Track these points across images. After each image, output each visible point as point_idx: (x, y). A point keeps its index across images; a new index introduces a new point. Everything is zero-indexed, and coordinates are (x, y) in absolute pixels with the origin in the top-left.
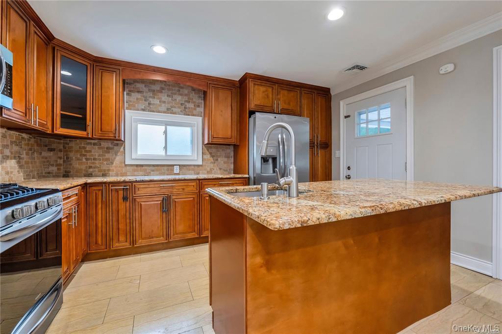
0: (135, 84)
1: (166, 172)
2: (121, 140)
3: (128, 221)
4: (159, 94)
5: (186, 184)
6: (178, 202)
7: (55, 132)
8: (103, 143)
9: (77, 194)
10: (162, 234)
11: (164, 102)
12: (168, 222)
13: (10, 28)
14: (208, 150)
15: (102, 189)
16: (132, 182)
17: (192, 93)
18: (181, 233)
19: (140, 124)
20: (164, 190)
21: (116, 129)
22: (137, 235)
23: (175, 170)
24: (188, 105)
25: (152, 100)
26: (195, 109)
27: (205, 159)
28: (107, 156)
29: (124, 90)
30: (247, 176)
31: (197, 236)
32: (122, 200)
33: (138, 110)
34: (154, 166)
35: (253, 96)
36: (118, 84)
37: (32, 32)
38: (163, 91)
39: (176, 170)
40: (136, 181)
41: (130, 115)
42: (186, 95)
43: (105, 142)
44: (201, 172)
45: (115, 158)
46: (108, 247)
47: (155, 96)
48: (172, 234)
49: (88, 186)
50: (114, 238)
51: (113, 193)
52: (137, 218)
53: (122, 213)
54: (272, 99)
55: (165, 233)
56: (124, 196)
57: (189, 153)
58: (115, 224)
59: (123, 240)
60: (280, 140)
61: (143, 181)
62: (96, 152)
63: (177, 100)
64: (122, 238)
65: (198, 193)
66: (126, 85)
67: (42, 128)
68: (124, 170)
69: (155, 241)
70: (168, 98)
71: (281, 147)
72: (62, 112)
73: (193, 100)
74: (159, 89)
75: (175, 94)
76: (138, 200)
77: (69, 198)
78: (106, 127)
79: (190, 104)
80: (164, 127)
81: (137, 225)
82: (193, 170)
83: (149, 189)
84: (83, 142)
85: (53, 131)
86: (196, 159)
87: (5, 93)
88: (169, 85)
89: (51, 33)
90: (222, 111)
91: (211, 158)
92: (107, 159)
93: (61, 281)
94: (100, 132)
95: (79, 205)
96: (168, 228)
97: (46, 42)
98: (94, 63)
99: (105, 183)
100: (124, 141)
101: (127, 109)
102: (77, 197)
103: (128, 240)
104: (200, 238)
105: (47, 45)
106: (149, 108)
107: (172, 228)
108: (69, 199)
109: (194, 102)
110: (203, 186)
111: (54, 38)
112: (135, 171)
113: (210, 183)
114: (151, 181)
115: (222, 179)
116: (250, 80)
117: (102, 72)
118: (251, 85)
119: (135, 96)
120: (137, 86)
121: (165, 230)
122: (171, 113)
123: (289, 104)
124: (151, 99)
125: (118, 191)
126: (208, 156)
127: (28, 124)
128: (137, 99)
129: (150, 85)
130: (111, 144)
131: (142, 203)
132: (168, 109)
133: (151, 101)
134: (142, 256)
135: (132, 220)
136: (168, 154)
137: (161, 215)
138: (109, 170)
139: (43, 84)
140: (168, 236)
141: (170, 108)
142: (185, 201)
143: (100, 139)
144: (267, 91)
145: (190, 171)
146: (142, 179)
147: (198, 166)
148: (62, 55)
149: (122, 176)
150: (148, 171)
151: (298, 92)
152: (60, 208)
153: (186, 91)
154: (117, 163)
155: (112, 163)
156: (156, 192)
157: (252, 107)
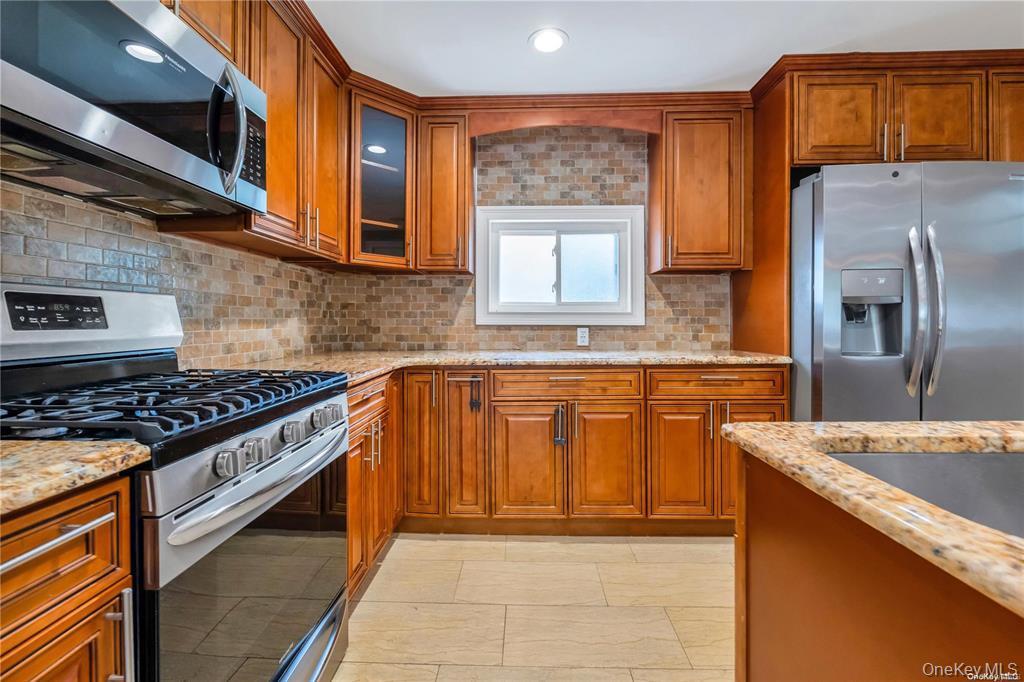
0: (494, 147)
1: (560, 343)
2: (468, 273)
3: (480, 457)
4: (545, 161)
5: (611, 377)
6: (590, 420)
7: (353, 261)
8: (437, 281)
9: (383, 392)
10: (552, 496)
11: (555, 179)
12: (568, 469)
13: (266, 45)
14: (660, 289)
15: (430, 379)
16: (487, 368)
17: (619, 150)
18: (597, 502)
19: (504, 234)
20: (558, 390)
21: (458, 249)
22: (499, 493)
23: (579, 338)
24: (609, 180)
25: (529, 179)
26: (627, 187)
27: (653, 311)
28: (443, 307)
29: (473, 164)
30: (785, 360)
31: (637, 515)
32: (469, 407)
33: (500, 204)
34: (532, 328)
35: (807, 122)
36: (462, 149)
37: (310, 59)
38: (553, 153)
39: (583, 338)
40: (498, 367)
41: (485, 217)
42: (604, 155)
43: (438, 278)
44: (641, 343)
45: (457, 312)
46: (441, 511)
47: (536, 169)
48: (576, 501)
49: (406, 372)
50: (452, 492)
51: (452, 389)
52: (499, 452)
53: (468, 436)
54: (874, 122)
55: (559, 496)
56: (472, 399)
57: (612, 297)
58: (455, 459)
59: (470, 498)
60: (914, 244)
61: (511, 367)
62: (422, 299)
63: (584, 171)
64: (468, 496)
65: (643, 404)
66: (477, 153)
67: (328, 253)
68: (473, 338)
69: (536, 512)
70: (562, 169)
71: (920, 267)
72: (364, 221)
73: (621, 165)
74: (543, 149)
75: (579, 156)
76: (500, 410)
77: (366, 401)
78: (441, 246)
79: (615, 175)
80: (554, 238)
81: (499, 469)
82: (622, 338)
83: (525, 386)
84: (403, 279)
85: (349, 260)
86: (629, 311)
87: (251, 178)
88: (566, 138)
89: (344, 61)
90: (701, 182)
91: (669, 310)
92: (443, 315)
93: (345, 595)
94: (429, 257)
95: (387, 414)
96: (567, 484)
97: (335, 79)
98: (418, 112)
99: (436, 368)
100: (474, 275)
101: (481, 203)
102: (383, 398)
103: (481, 501)
104: (646, 520)
105: (338, 86)
106: (524, 197)
107: (576, 485)
108: (366, 404)
109: (625, 171)
110: (654, 384)
111: (350, 71)
112: (494, 338)
113: (675, 377)
114: (529, 366)
115: (710, 366)
116: (796, 74)
117: (432, 128)
118: (798, 90)
119: (496, 172)
120: (499, 152)
121: (559, 488)
122: (570, 204)
123: (938, 128)
124: (527, 177)
125: (460, 387)
126: (659, 304)
127: (302, 245)
128: (499, 179)
129: (524, 145)
130: (451, 282)
131: (510, 419)
132: (563, 195)
133: (526, 181)
134: (509, 544)
135: (488, 454)
136: (563, 301)
137: (550, 452)
138: (446, 337)
139: (330, 164)
140: (567, 505)
141: (568, 190)
142: (608, 422)
143: (430, 272)
144: (852, 99)
145: (616, 342)
146: (509, 361)
147: (635, 328)
148: (364, 105)
149: (470, 350)
150: (520, 340)
151: (976, 81)
152: (343, 429)
153: (604, 146)
154: (461, 321)
155: (452, 322)
156: (539, 393)
157: (804, 154)
